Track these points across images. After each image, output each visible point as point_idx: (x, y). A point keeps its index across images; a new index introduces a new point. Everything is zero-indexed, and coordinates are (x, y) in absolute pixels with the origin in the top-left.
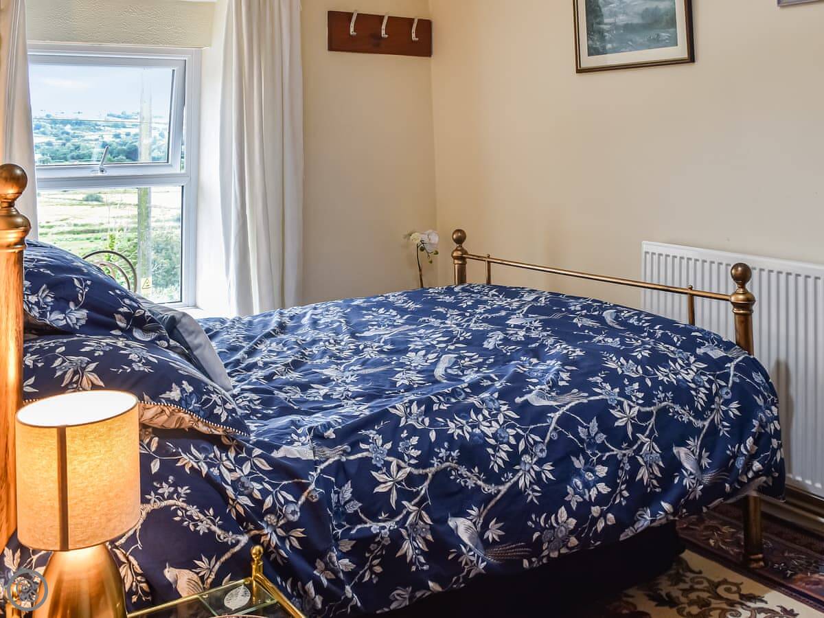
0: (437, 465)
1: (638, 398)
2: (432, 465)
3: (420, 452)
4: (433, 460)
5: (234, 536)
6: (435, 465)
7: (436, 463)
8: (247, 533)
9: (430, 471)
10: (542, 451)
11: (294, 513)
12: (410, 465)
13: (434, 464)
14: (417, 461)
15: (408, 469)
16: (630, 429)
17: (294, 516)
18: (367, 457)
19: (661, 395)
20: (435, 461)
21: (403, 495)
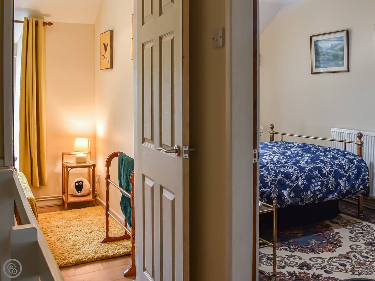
1: (329, 167)
3: (275, 174)
9: (277, 179)
10: (304, 177)
15: (272, 178)
16: (327, 174)
19: (335, 166)
20: (278, 177)
21: (271, 184)
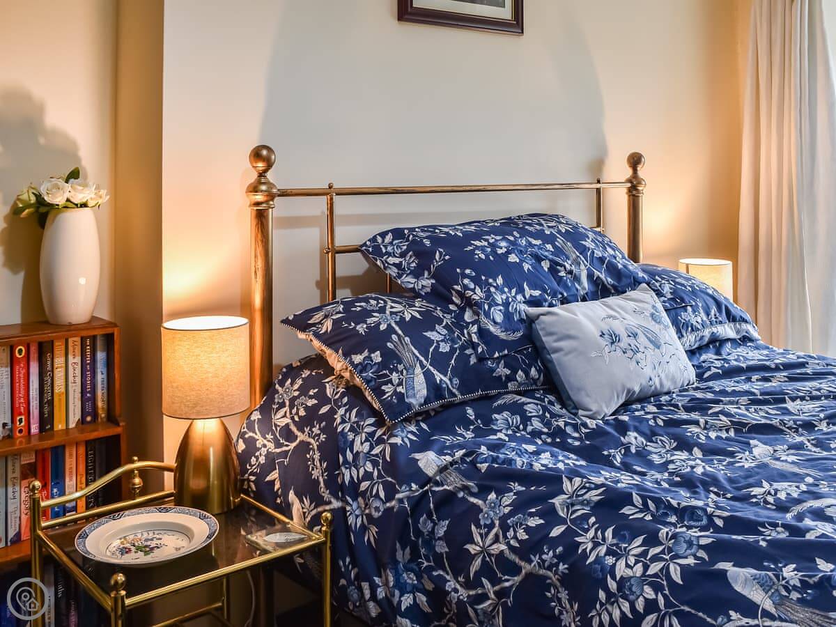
0: (535, 565)
2: (530, 562)
3: (527, 537)
4: (535, 557)
5: (329, 496)
6: (533, 565)
7: (535, 562)
8: (342, 501)
9: (526, 568)
11: (377, 509)
12: (508, 544)
13: (532, 561)
14: (517, 545)
15: (503, 547)
17: (375, 511)
18: (479, 506)
20: (536, 559)
21: (486, 570)
